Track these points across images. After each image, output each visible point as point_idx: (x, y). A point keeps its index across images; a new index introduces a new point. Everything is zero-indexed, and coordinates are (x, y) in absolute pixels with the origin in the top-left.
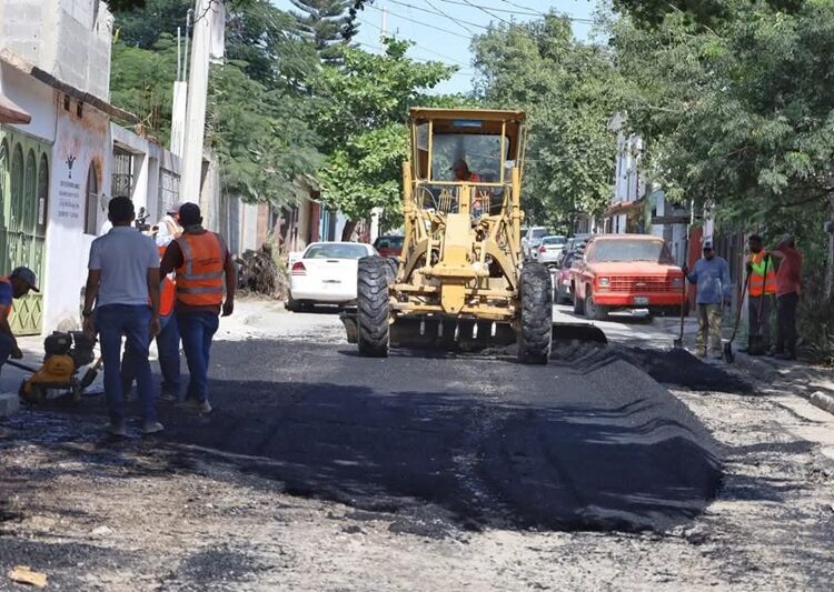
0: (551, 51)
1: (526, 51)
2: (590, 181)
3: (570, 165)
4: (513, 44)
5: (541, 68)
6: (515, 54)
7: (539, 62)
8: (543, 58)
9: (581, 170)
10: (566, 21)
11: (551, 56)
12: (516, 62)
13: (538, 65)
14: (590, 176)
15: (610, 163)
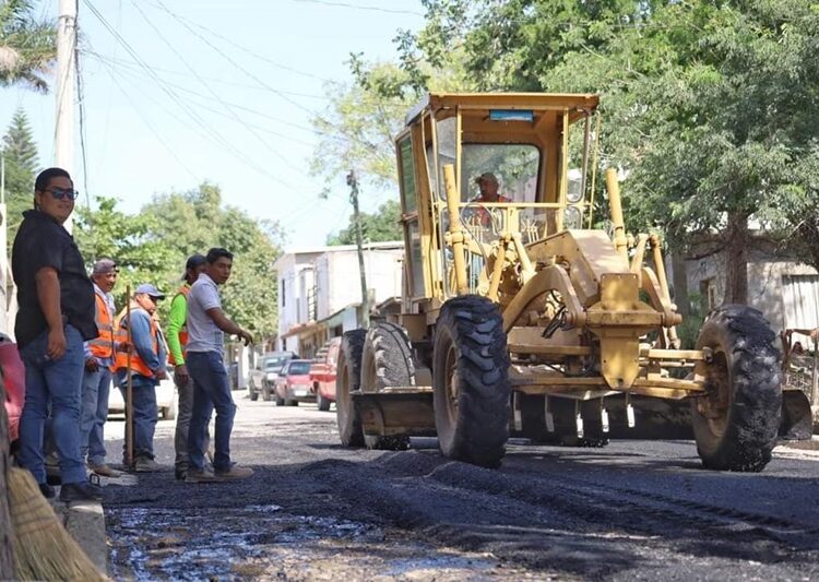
0: (206, 213)
1: (186, 215)
2: (245, 315)
3: (229, 304)
4: (175, 208)
5: (198, 228)
6: (177, 218)
7: (196, 222)
8: (199, 218)
9: (238, 307)
10: (217, 191)
11: (205, 217)
12: (178, 223)
13: (197, 225)
14: (246, 312)
15: (261, 300)
